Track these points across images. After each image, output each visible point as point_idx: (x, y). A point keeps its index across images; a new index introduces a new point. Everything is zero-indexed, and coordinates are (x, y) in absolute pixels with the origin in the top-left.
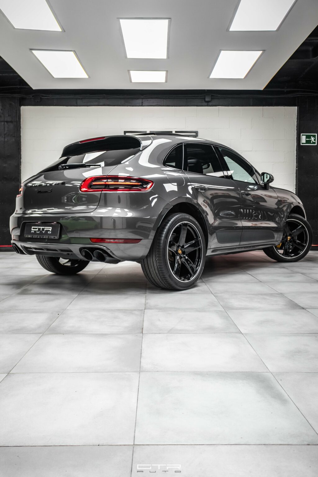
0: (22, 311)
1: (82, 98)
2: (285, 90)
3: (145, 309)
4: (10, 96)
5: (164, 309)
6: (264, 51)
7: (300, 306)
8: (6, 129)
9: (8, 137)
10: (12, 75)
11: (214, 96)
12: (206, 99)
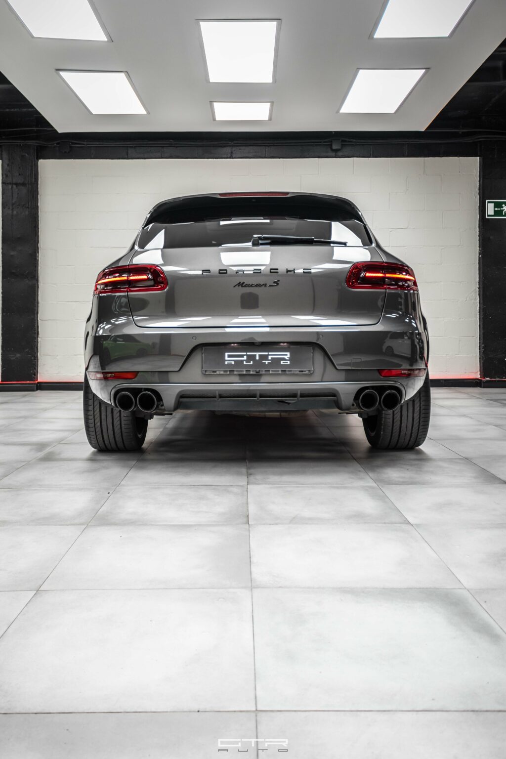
0: (50, 488)
1: (135, 147)
2: (461, 131)
3: (248, 484)
4: (22, 143)
6: (427, 69)
7: (499, 479)
8: (15, 196)
9: (18, 208)
10: (25, 110)
11: (345, 141)
12: (334, 147)
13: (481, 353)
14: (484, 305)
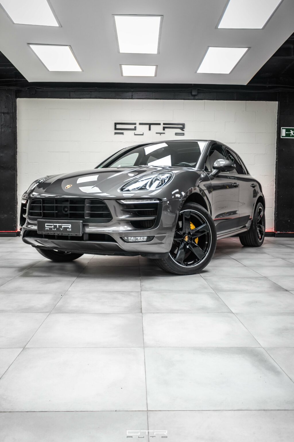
0: (27, 292)
1: (74, 91)
2: (267, 86)
3: (141, 291)
4: (6, 88)
5: (158, 291)
6: (249, 48)
7: (283, 288)
8: (3, 120)
9: (5, 127)
10: (9, 68)
11: (200, 90)
12: (193, 93)
13: (275, 218)
14: (278, 189)
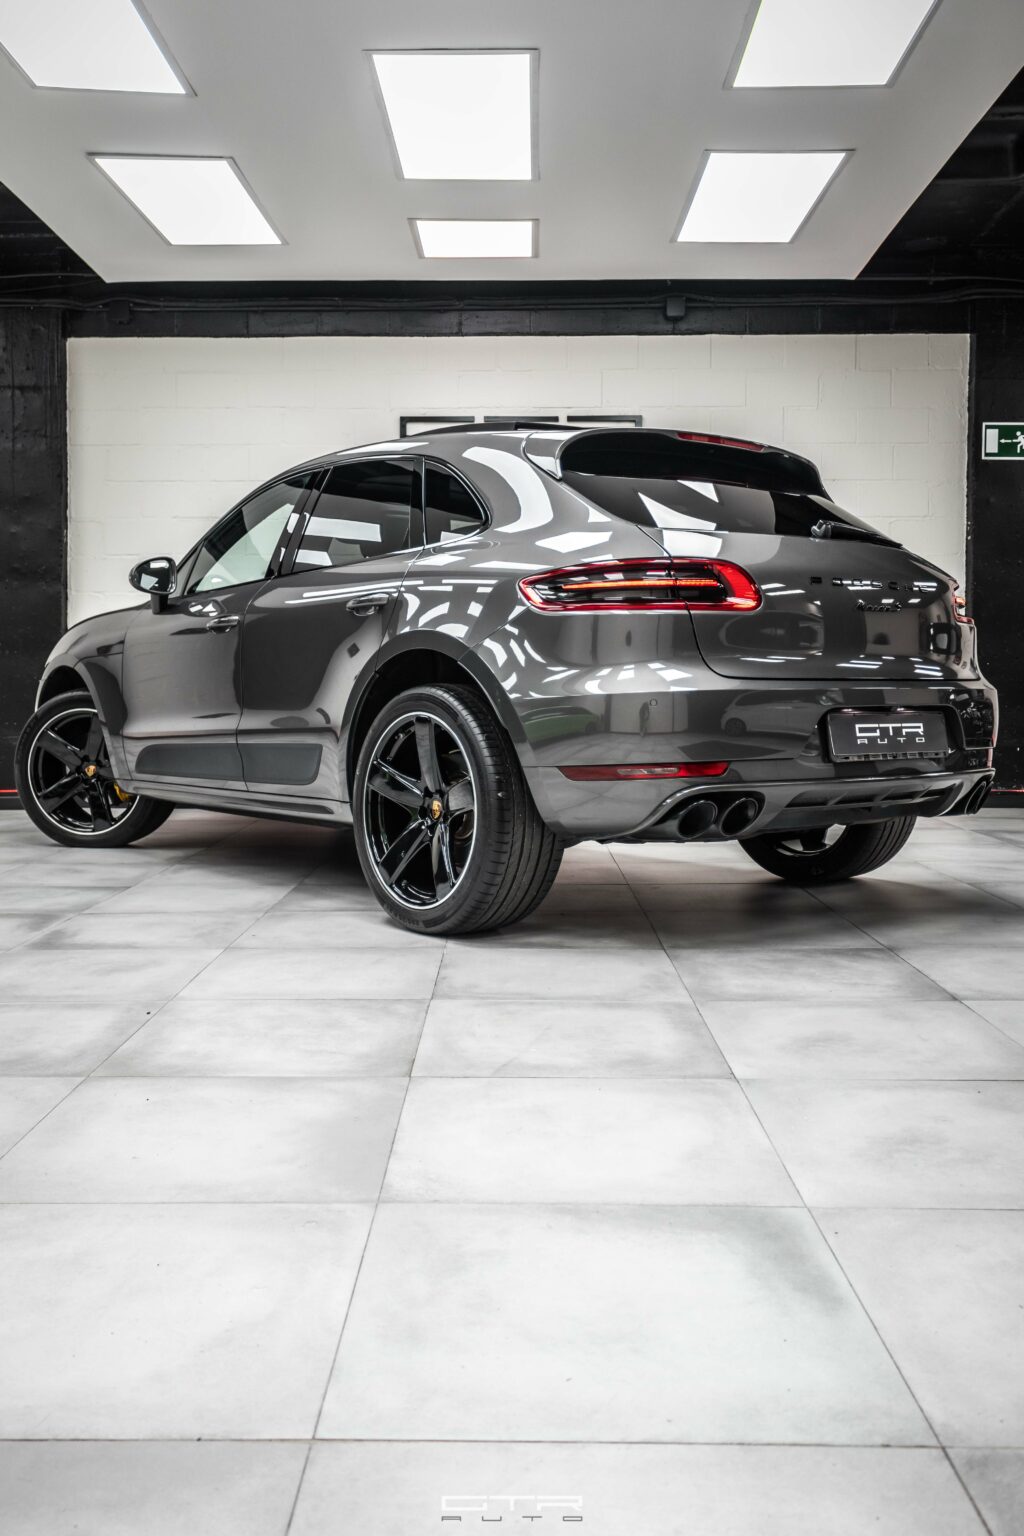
1: (263, 311)
2: (932, 280)
3: (432, 998)
4: (32, 304)
5: (493, 998)
6: (850, 151)
7: (944, 990)
8: (20, 412)
9: (25, 436)
11: (694, 300)
12: (671, 313)
